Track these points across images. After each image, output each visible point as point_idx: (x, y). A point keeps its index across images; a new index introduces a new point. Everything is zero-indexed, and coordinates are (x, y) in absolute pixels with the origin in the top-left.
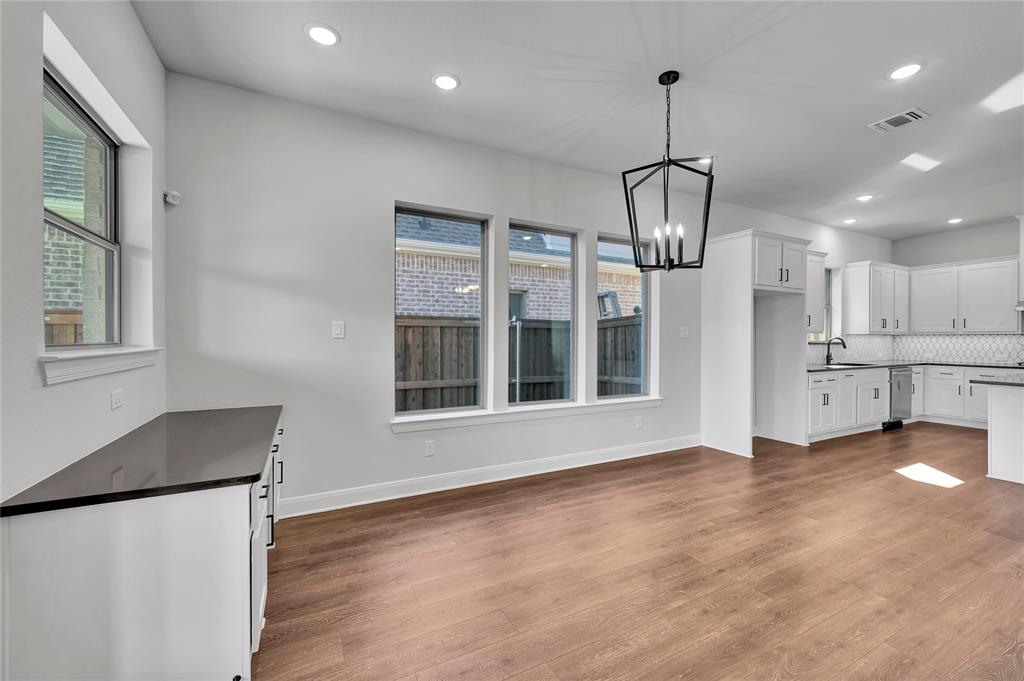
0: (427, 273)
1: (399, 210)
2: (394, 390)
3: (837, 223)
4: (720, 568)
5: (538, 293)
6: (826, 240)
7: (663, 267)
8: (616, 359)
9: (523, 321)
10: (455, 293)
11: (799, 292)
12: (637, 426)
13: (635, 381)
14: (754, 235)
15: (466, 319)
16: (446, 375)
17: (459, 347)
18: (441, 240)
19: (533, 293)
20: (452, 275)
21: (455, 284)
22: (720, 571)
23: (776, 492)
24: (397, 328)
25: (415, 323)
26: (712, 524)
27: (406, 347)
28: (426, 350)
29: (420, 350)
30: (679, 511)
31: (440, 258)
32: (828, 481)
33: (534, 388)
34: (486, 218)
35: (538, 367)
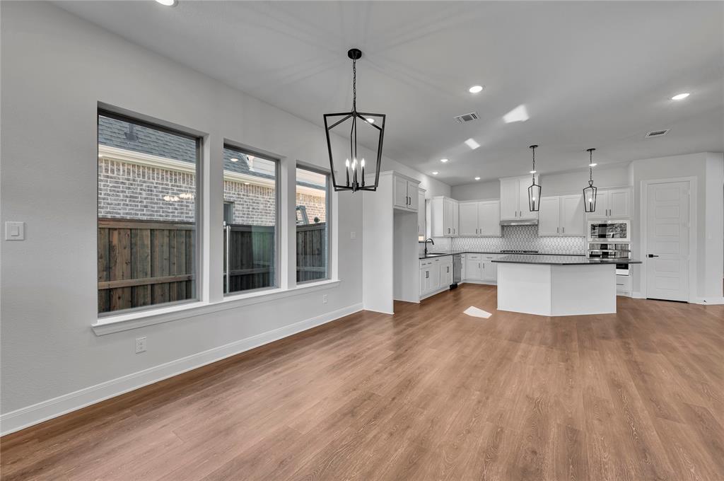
0: (134, 180)
1: (103, 111)
2: (97, 290)
3: (429, 173)
4: (393, 397)
5: (242, 204)
6: (425, 183)
7: (352, 188)
8: (306, 254)
9: (232, 225)
10: (164, 200)
11: (413, 211)
12: (324, 302)
13: (321, 269)
14: (394, 174)
15: (177, 223)
16: (157, 271)
17: (170, 247)
18: (151, 153)
19: (239, 204)
20: (162, 184)
21: (165, 191)
22: (394, 399)
23: (411, 335)
24: (100, 230)
25: (122, 225)
26: (380, 365)
27: (111, 248)
28: (134, 250)
29: (127, 251)
30: (359, 360)
31: (149, 168)
32: (435, 323)
33: (242, 279)
34: (201, 135)
35: (244, 262)
